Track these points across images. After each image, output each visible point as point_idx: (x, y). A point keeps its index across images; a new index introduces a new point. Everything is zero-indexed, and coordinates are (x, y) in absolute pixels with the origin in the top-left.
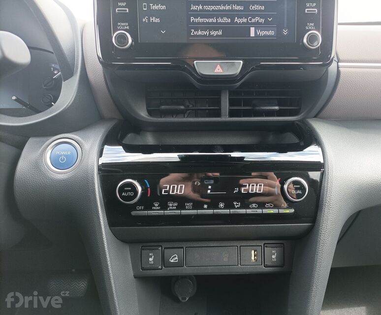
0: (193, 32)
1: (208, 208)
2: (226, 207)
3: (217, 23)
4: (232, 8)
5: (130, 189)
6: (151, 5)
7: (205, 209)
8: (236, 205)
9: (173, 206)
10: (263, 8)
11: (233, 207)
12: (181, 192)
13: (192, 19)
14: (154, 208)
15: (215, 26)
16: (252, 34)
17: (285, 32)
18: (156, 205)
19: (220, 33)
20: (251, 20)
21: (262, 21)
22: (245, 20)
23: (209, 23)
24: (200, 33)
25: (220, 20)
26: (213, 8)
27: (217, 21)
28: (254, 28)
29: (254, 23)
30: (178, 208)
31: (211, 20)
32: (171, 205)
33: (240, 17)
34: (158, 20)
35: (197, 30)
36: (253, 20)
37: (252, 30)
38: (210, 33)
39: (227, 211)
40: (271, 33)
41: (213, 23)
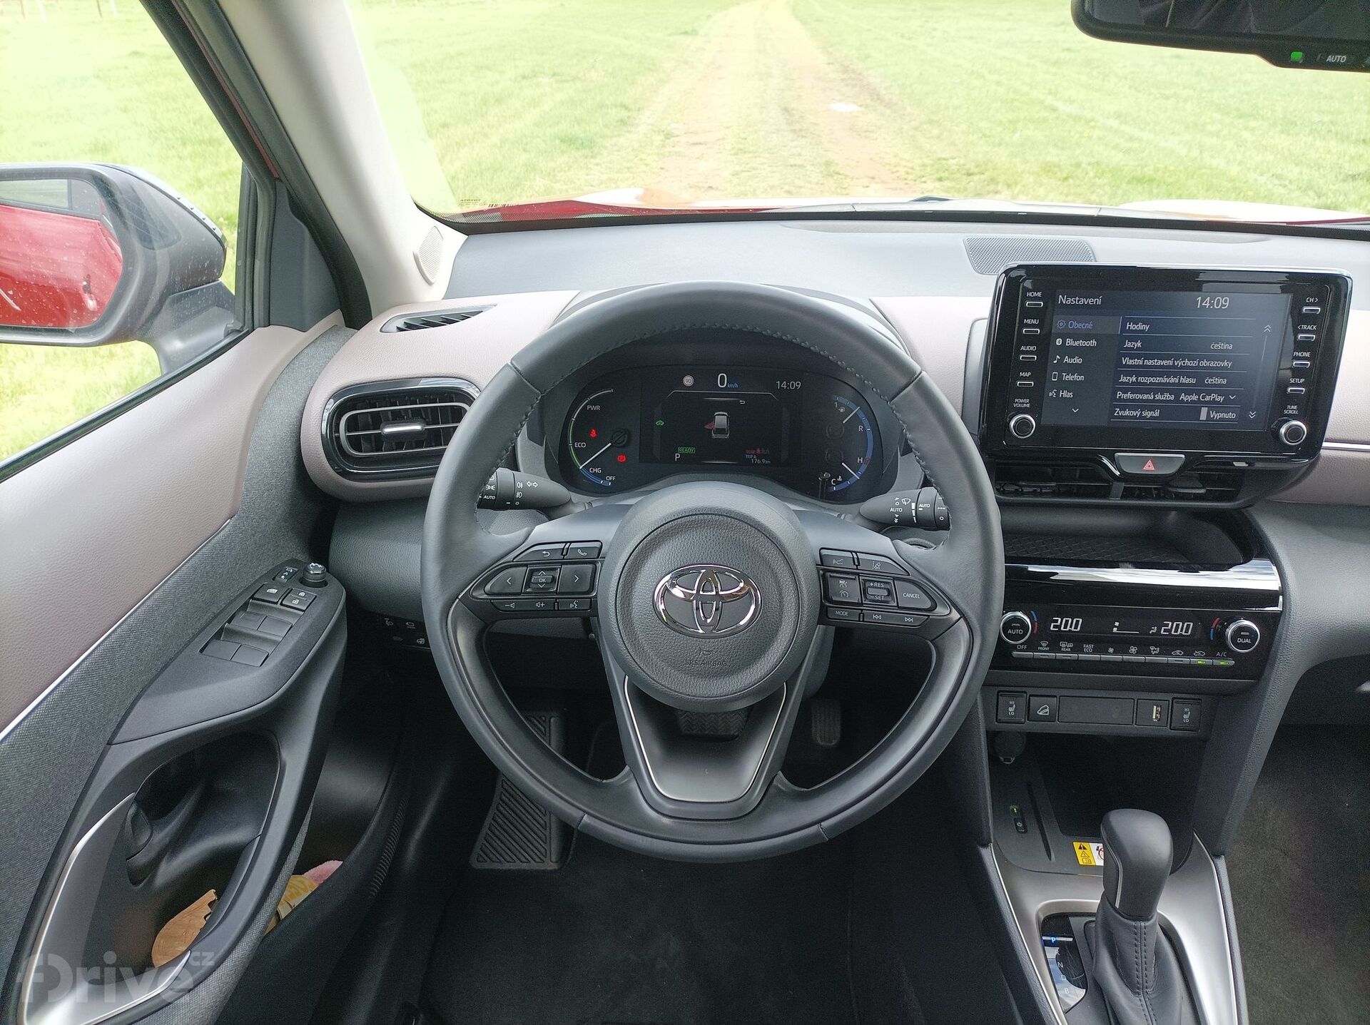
0: (1118, 412)
1: (1115, 653)
2: (1138, 653)
3: (1154, 400)
4: (1179, 380)
5: (1018, 625)
6: (1064, 374)
7: (1110, 654)
8: (1154, 650)
9: (1066, 647)
10: (1225, 382)
11: (1149, 654)
12: (1076, 628)
13: (1119, 394)
14: (1041, 648)
15: (1150, 406)
16: (1203, 416)
17: (1252, 415)
18: (1044, 645)
19: (1157, 414)
20: (1203, 397)
21: (1221, 399)
22: (1195, 398)
23: (1143, 401)
24: (1127, 413)
25: (1159, 397)
26: (1152, 379)
27: (1154, 397)
28: (1207, 408)
29: (1209, 402)
30: (1073, 651)
31: (1146, 397)
32: (1063, 645)
33: (1188, 393)
34: (1070, 395)
35: (1123, 408)
36: (1208, 398)
37: (1204, 411)
38: (1141, 414)
39: (1141, 658)
40: (1231, 415)
41: (1148, 401)
